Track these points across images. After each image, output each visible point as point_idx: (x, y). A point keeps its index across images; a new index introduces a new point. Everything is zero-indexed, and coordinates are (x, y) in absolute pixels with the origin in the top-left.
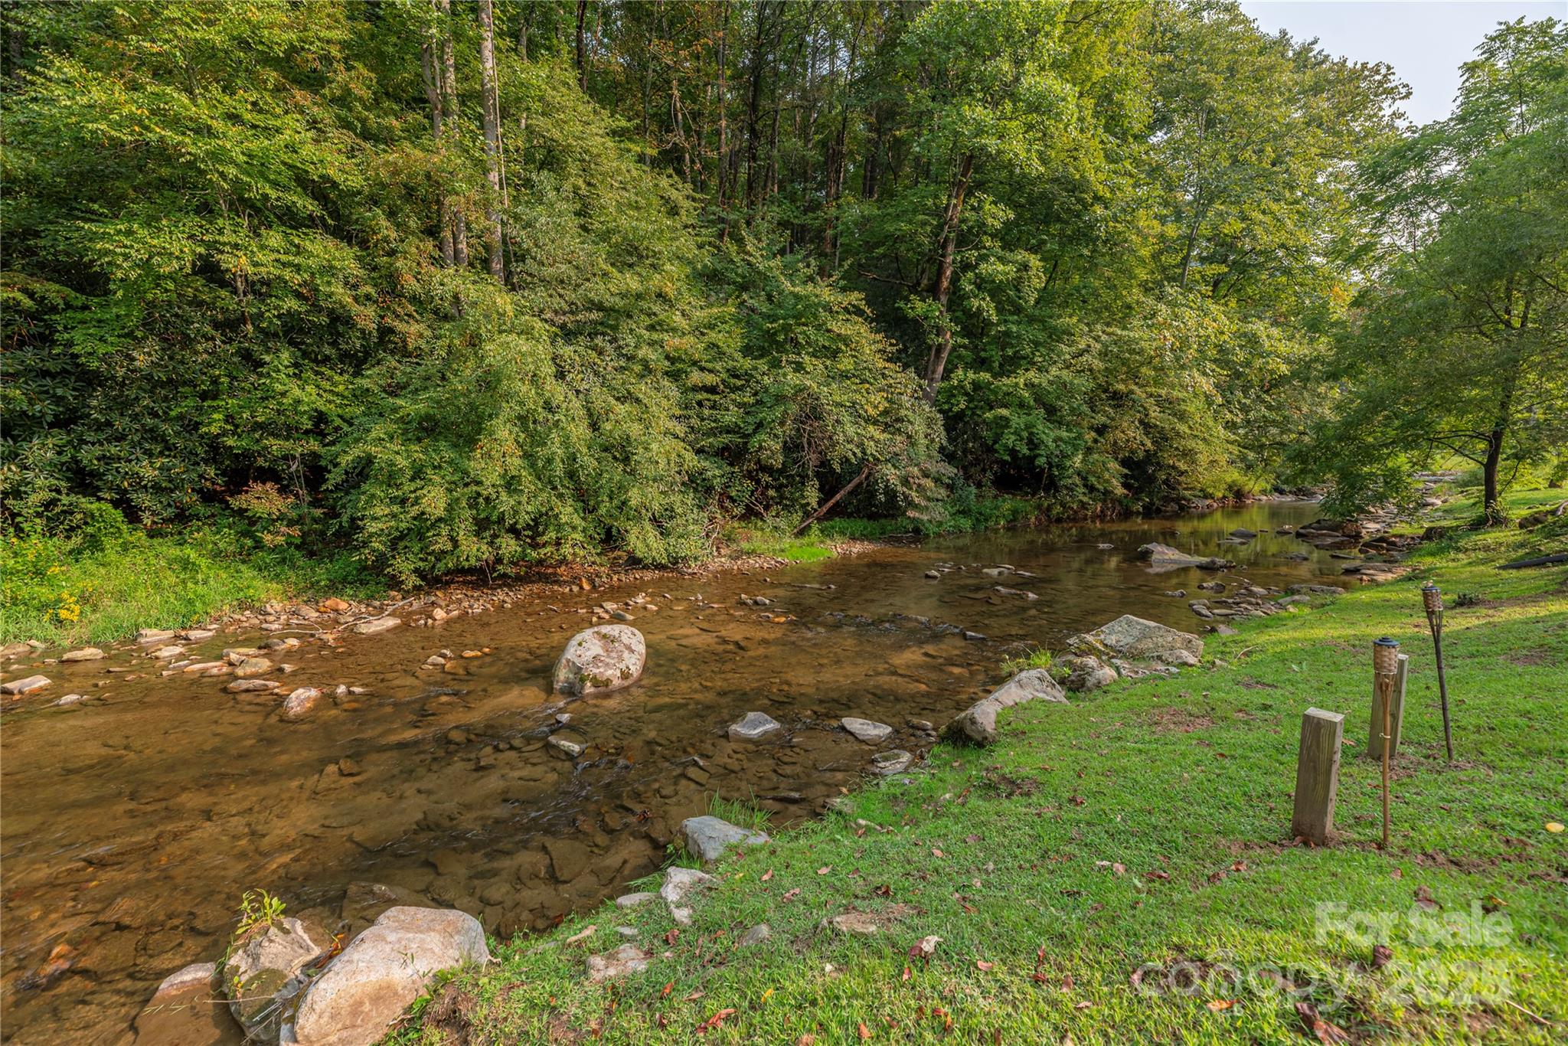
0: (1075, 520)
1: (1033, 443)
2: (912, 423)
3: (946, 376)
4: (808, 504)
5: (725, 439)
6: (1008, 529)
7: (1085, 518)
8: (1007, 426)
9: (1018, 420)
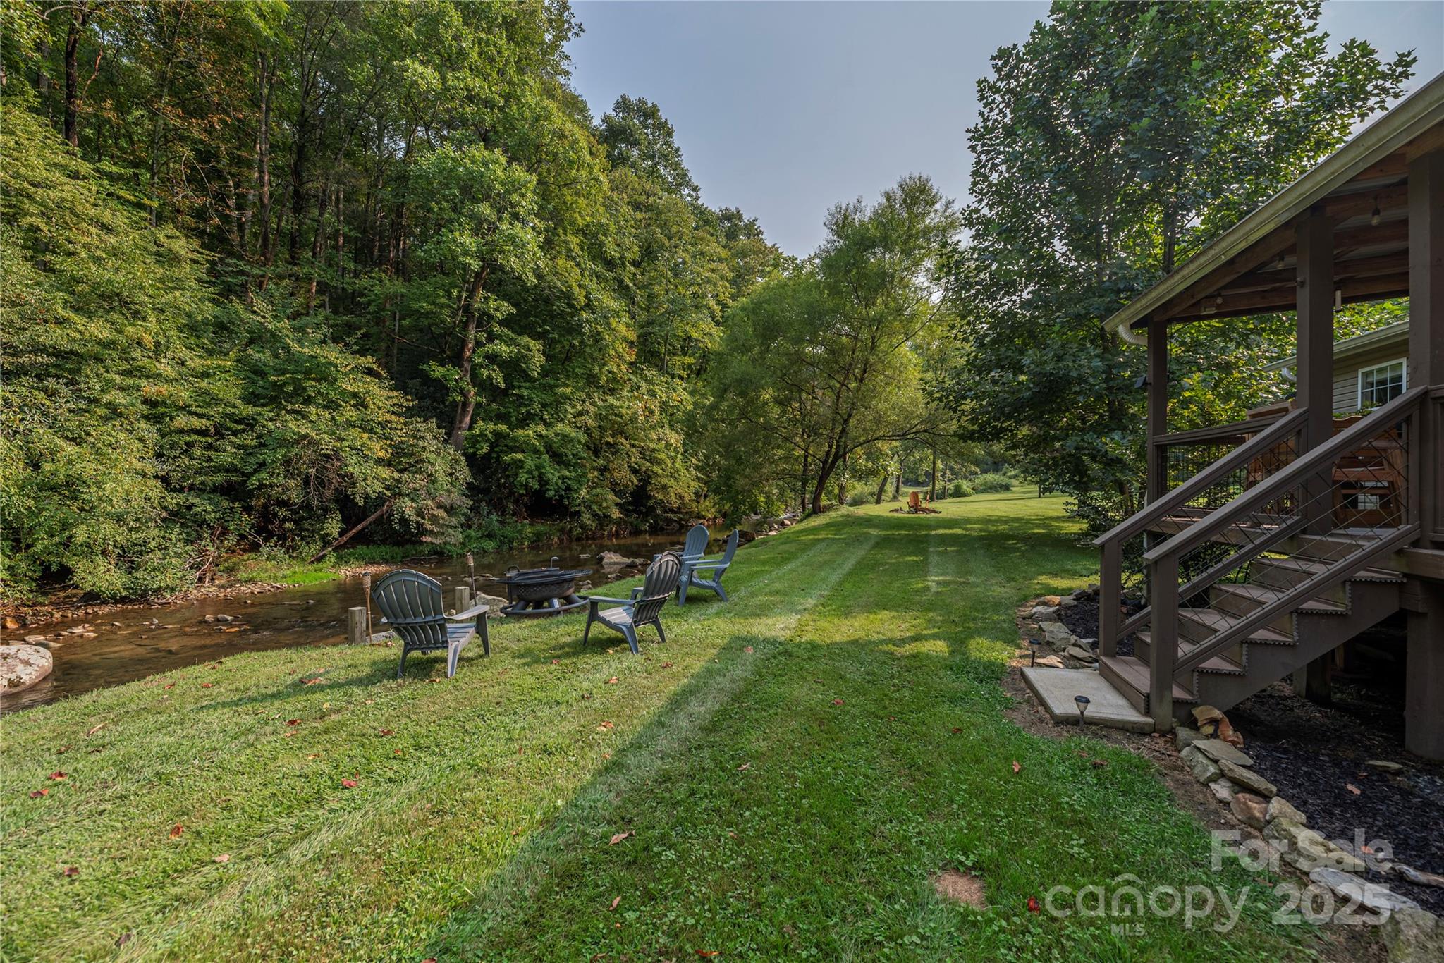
0: (593, 538)
1: (543, 481)
2: (432, 464)
3: (471, 427)
4: (328, 535)
5: (220, 478)
6: (533, 548)
7: (602, 537)
8: (522, 467)
9: (530, 463)
